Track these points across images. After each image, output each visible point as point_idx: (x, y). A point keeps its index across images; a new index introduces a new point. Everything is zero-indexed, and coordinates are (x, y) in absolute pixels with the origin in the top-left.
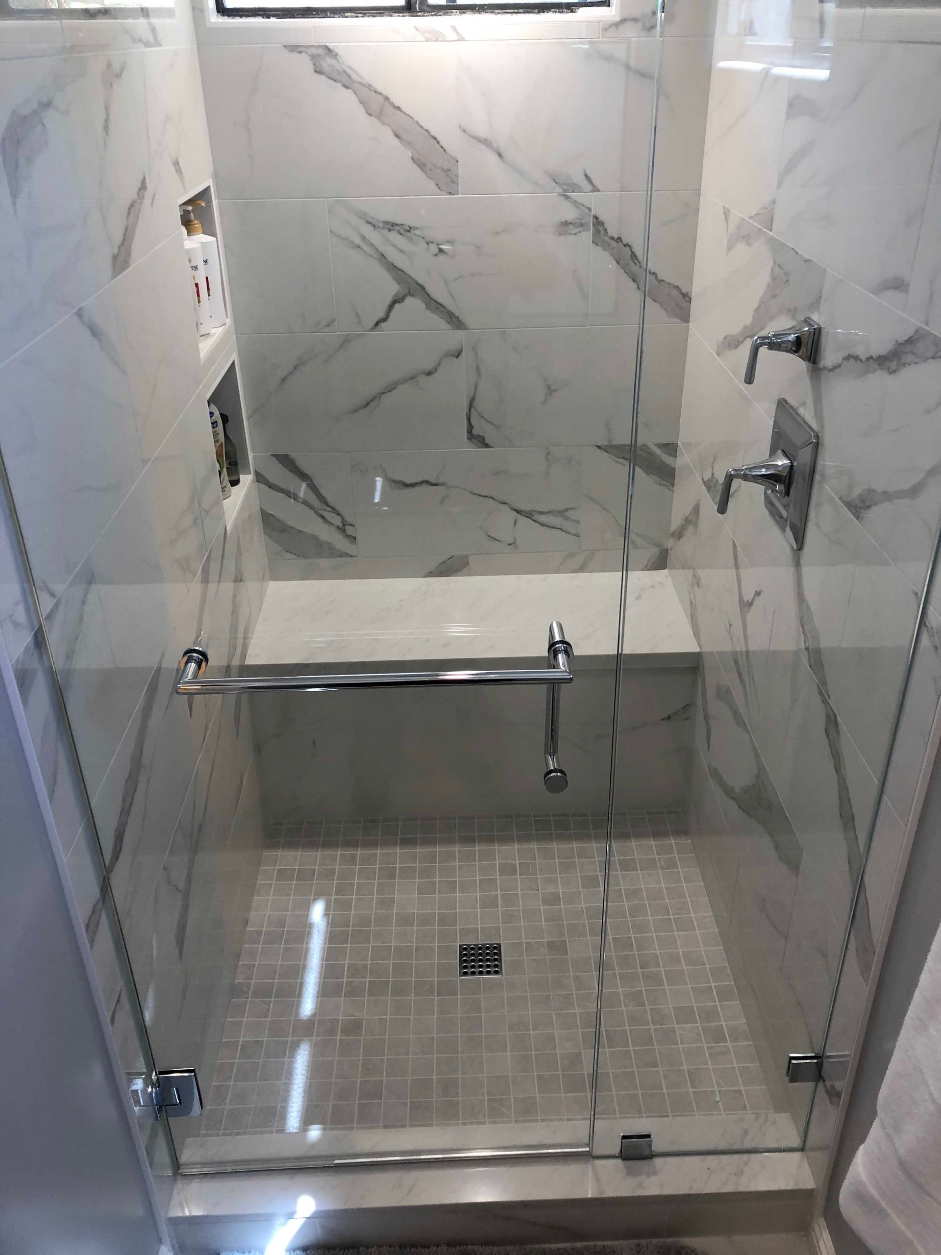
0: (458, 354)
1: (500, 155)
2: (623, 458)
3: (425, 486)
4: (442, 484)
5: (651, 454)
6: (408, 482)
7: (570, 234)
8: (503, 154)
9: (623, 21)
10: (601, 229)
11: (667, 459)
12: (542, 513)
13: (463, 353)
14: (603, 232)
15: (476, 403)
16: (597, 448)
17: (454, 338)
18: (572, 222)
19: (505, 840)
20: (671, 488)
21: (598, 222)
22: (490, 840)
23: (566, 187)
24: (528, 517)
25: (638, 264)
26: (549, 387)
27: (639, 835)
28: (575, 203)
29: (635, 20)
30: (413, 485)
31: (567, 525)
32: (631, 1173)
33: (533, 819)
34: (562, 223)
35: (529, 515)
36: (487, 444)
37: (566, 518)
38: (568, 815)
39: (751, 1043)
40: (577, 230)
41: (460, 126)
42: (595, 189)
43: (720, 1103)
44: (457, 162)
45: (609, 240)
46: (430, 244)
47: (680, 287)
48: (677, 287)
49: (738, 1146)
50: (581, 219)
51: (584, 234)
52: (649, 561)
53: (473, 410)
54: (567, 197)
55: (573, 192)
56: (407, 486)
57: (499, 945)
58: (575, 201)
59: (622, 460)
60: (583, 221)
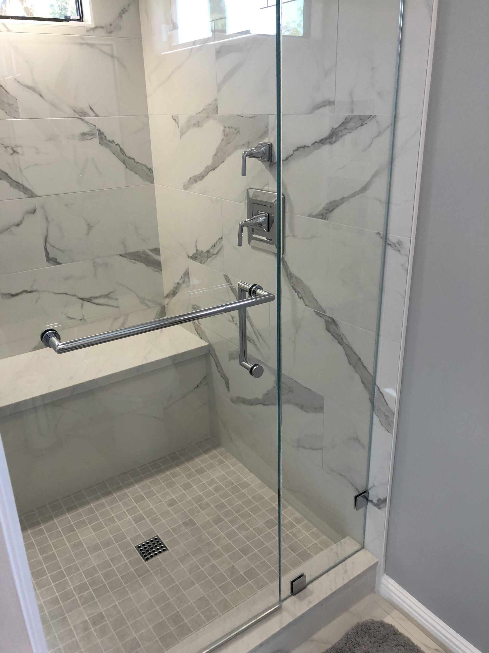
0: (34, 212)
1: (41, 96)
2: (134, 259)
3: (25, 295)
4: (35, 291)
5: (148, 255)
6: (13, 293)
7: (87, 140)
8: (43, 95)
9: (96, 28)
10: (103, 136)
11: (156, 257)
12: (96, 298)
13: (37, 210)
14: (104, 138)
15: (50, 240)
16: (119, 256)
17: (30, 203)
18: (87, 133)
19: (130, 484)
20: (161, 272)
21: (101, 133)
22: (120, 488)
23: (81, 114)
24: (88, 302)
25: (124, 154)
26: (88, 224)
27: (197, 455)
28: (87, 123)
29: (102, 27)
30: (17, 295)
31: (111, 302)
32: (301, 599)
33: (138, 470)
34: (82, 133)
35: (89, 300)
36: (59, 262)
37: (110, 298)
38: (156, 461)
39: (307, 521)
40: (90, 138)
41: (15, 79)
42: (97, 115)
43: (311, 553)
44: (17, 99)
45: (107, 142)
46: (7, 148)
47: (147, 165)
48: (145, 165)
49: (337, 561)
50: (91, 131)
51: (94, 139)
52: (156, 314)
53: (47, 244)
54: (82, 120)
55: (85, 117)
56: (13, 296)
57: (157, 536)
58: (87, 122)
59: (134, 261)
60: (93, 133)
